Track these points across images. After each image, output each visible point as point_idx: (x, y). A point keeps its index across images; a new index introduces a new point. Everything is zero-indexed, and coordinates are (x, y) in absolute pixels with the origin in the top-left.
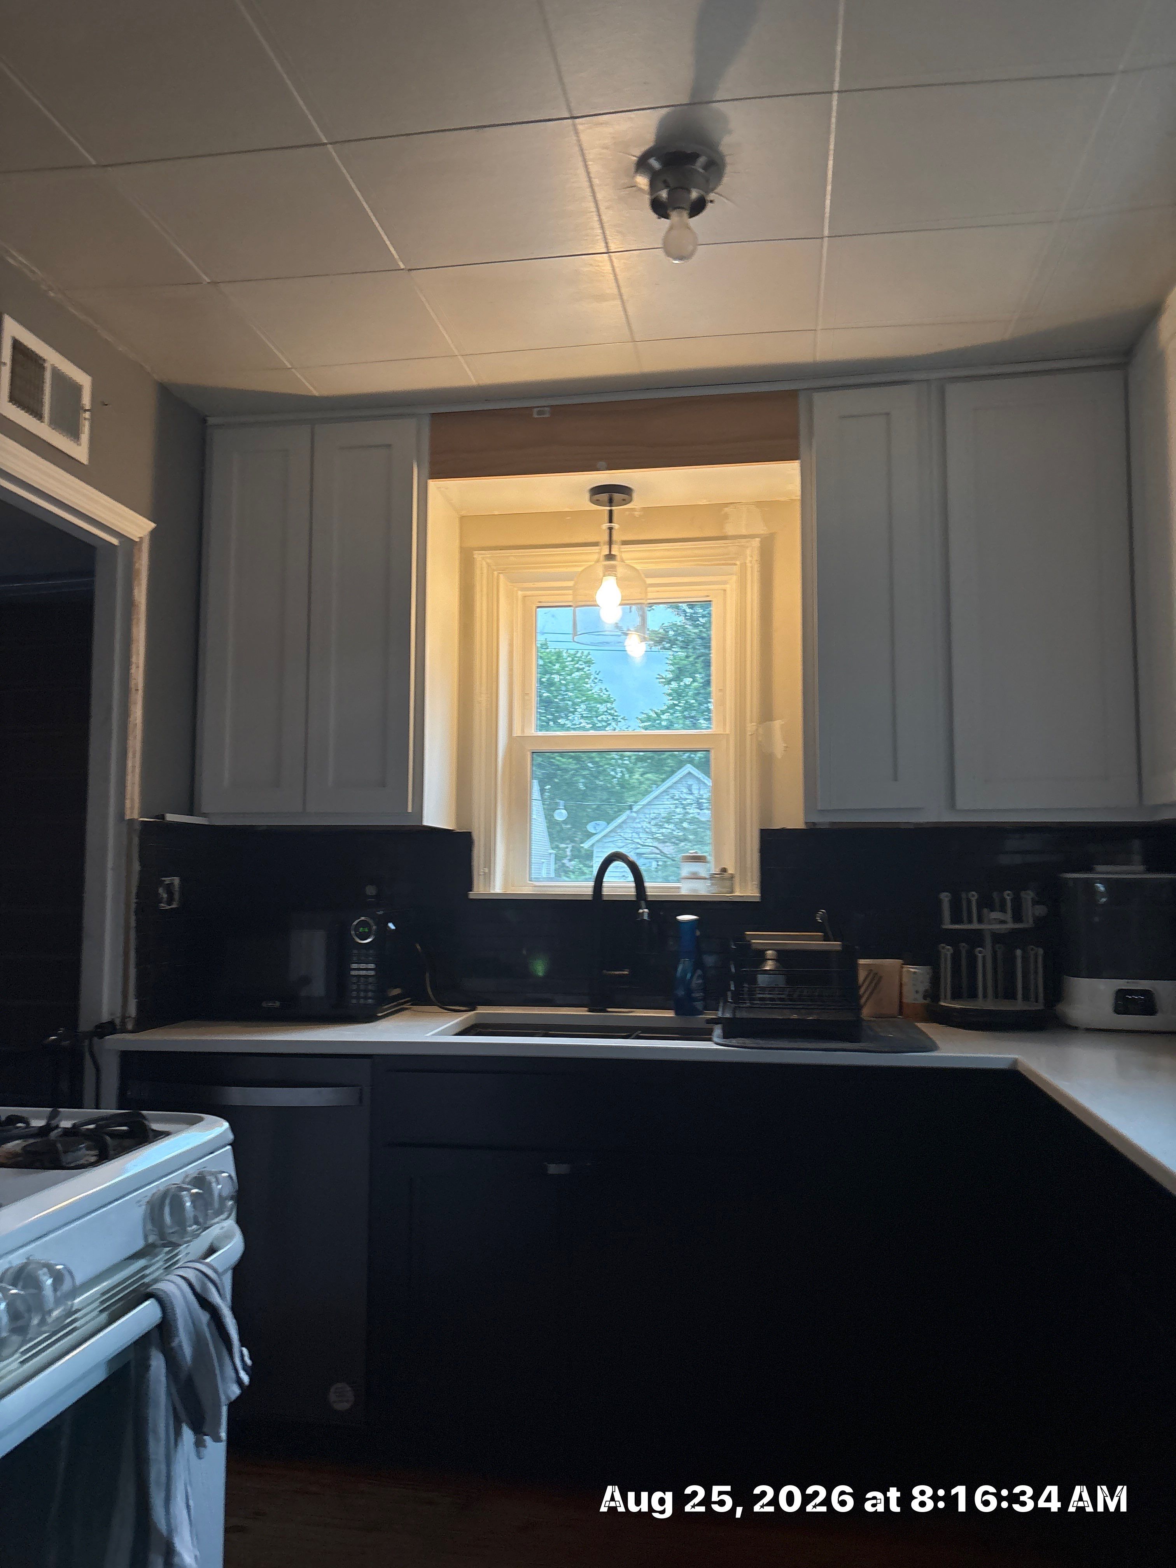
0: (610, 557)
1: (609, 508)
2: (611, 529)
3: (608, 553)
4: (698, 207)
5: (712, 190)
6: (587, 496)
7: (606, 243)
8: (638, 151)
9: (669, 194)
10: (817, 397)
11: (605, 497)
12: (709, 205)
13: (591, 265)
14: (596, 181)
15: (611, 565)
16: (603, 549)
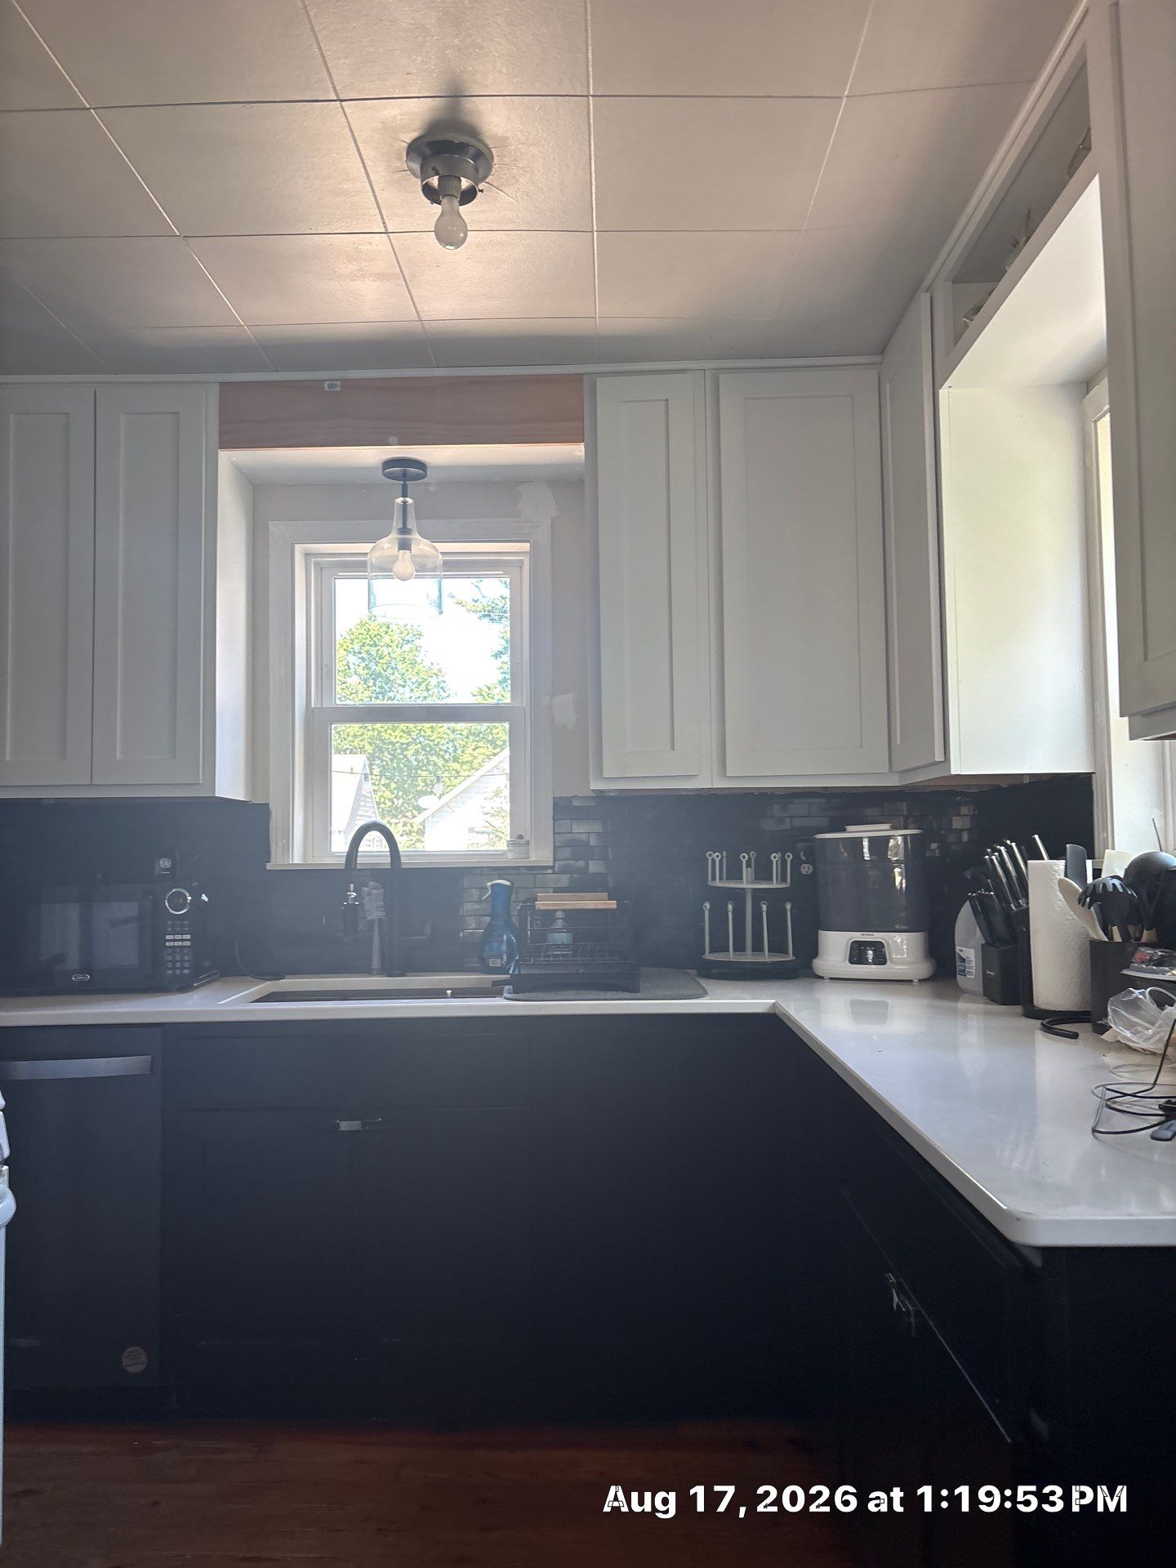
0: (404, 530)
1: (402, 482)
2: (405, 503)
3: (401, 526)
4: (468, 196)
5: (483, 179)
6: (381, 469)
7: (384, 223)
8: (409, 137)
9: (439, 180)
10: (600, 385)
11: (397, 471)
12: (479, 194)
13: (369, 243)
15: (406, 539)
16: (397, 523)
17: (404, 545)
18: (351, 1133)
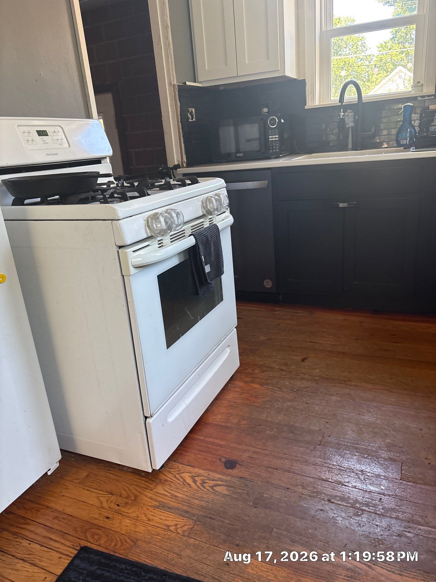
18: (344, 208)
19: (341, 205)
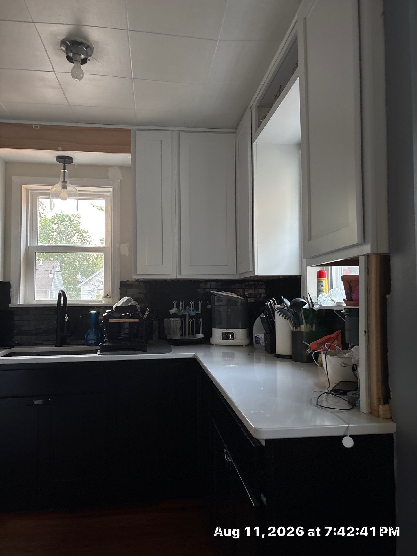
0: (64, 182)
1: (64, 164)
2: (65, 172)
3: (63, 180)
4: (84, 61)
5: (90, 56)
6: (56, 159)
7: (53, 68)
8: (61, 38)
9: (73, 55)
10: (137, 132)
11: (63, 159)
12: (88, 61)
13: (48, 75)
14: (46, 46)
15: (65, 185)
16: (62, 179)
17: (64, 187)
18: (38, 405)
19: (36, 402)
